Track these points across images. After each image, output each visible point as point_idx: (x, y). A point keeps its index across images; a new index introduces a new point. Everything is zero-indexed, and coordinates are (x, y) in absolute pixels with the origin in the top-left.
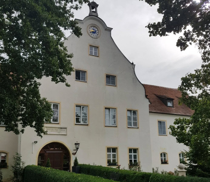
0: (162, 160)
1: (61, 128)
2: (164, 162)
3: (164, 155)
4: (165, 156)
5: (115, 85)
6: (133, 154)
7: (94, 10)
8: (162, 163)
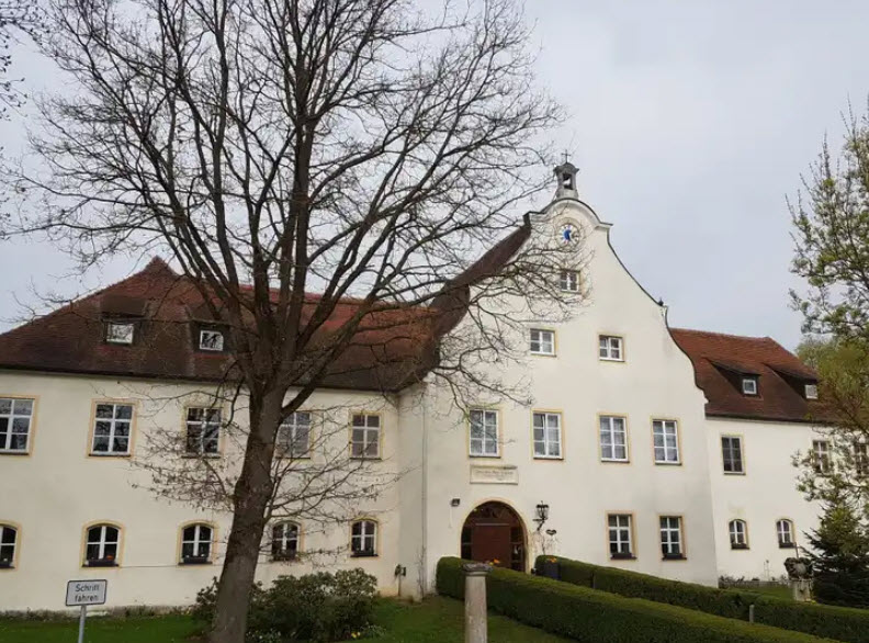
0: (733, 540)
1: (505, 468)
2: (739, 545)
3: (737, 525)
4: (739, 529)
5: (620, 360)
6: (669, 530)
7: (568, 182)
8: (734, 547)
